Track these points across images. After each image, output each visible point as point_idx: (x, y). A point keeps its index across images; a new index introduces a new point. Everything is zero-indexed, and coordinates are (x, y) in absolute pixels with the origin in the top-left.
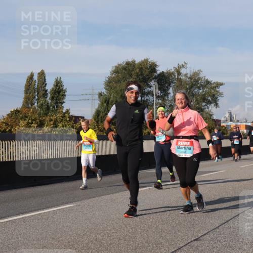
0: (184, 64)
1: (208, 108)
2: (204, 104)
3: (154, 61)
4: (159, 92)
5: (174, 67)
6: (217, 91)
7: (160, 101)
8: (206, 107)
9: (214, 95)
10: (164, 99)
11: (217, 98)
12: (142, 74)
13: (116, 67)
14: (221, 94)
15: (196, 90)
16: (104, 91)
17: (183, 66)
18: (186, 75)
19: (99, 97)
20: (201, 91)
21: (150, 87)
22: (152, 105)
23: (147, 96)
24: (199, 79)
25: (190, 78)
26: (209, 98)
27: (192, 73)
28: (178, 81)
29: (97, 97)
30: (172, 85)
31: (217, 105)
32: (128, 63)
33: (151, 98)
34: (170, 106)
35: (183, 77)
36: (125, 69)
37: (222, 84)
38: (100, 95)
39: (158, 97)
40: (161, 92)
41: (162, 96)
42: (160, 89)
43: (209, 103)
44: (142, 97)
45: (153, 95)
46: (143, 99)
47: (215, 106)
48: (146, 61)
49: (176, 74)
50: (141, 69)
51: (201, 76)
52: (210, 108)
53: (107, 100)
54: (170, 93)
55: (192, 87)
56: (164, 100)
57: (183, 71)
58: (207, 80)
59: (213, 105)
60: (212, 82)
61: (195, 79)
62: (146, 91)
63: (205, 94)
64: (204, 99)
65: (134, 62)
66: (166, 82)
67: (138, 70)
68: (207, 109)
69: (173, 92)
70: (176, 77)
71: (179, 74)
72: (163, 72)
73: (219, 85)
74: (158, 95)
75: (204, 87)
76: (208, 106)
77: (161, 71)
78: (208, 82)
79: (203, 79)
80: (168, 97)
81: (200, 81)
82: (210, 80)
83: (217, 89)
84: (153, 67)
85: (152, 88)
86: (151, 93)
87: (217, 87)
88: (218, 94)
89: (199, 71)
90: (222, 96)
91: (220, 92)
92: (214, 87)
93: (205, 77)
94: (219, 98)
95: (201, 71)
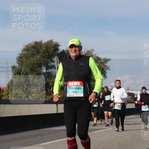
3: (58, 42)
6: (105, 66)
9: (103, 69)
11: (105, 71)
12: (48, 52)
13: (26, 45)
14: (108, 68)
16: (17, 65)
19: (12, 70)
22: (55, 76)
23: (51, 69)
27: (86, 52)
29: (11, 69)
31: (105, 77)
32: (36, 43)
33: (54, 70)
36: (33, 47)
37: (109, 60)
38: (14, 68)
46: (48, 71)
48: (51, 41)
50: (47, 48)
53: (19, 72)
58: (98, 57)
60: (102, 59)
62: (50, 65)
65: (41, 42)
67: (44, 49)
72: (63, 50)
77: (62, 50)
78: (98, 59)
79: (94, 56)
83: (106, 64)
84: (56, 46)
85: (55, 63)
86: (54, 67)
87: (105, 62)
88: (106, 68)
89: (91, 50)
90: (109, 69)
91: (108, 66)
92: (103, 63)
93: (96, 54)
94: (107, 71)
95: (94, 50)
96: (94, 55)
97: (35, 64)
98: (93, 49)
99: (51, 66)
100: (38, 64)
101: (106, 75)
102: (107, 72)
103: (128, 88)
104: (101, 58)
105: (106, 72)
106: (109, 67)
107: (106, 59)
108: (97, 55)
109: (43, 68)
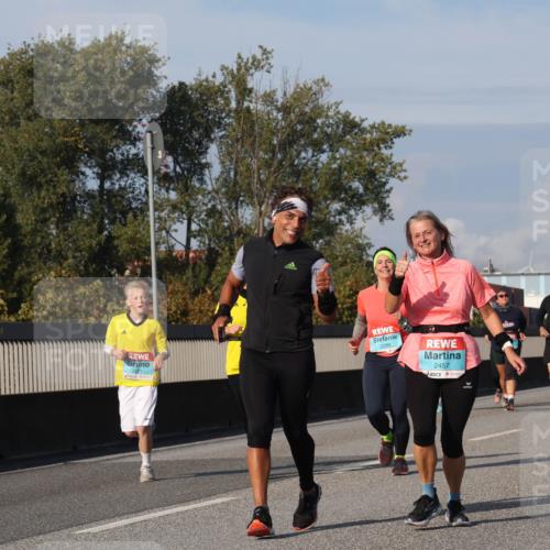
0: (259, 56)
1: (351, 221)
2: (336, 206)
4: (170, 159)
5: (223, 68)
6: (382, 160)
7: (173, 195)
8: (344, 217)
9: (372, 174)
10: (187, 188)
11: (385, 184)
14: (396, 170)
15: (307, 154)
17: (257, 64)
18: (269, 98)
20: (324, 158)
21: (134, 140)
22: (143, 210)
23: (123, 173)
24: (319, 111)
25: (286, 109)
26: (356, 184)
28: (238, 119)
30: (218, 133)
31: (383, 210)
33: (139, 181)
34: (212, 212)
35: (256, 106)
37: (400, 132)
39: (164, 180)
40: (176, 162)
41: (178, 176)
42: (170, 148)
43: (357, 201)
44: (102, 178)
45: (144, 173)
46: (107, 185)
47: (375, 212)
49: (233, 94)
51: (324, 100)
52: (359, 223)
54: (208, 165)
55: (291, 143)
56: (186, 190)
57: (259, 82)
58: (347, 115)
59: (368, 210)
60: (366, 124)
61: (303, 114)
62: (119, 156)
63: (340, 168)
64: (337, 188)
66: (195, 125)
68: (348, 226)
69: (222, 163)
70: (233, 105)
71: (244, 92)
72: (182, 84)
73: (390, 134)
74: (164, 170)
75: (334, 141)
76: (352, 212)
78: (350, 125)
79: (331, 113)
80: (202, 181)
81: (319, 121)
82: (356, 115)
83: (385, 152)
85: (139, 145)
86: (137, 164)
87: (384, 141)
88: (388, 170)
89: (317, 82)
90: (402, 175)
91: (395, 159)
92: (371, 144)
93: (337, 104)
94: (393, 182)
95: (326, 85)
96: (328, 108)
97: (43, 153)
98: (323, 80)
99: (122, 161)
100: (56, 153)
101: (387, 201)
102: (389, 191)
103: (491, 266)
104: (362, 121)
105: (387, 187)
106: (401, 165)
107: (390, 126)
108: (342, 109)
109: (83, 169)
